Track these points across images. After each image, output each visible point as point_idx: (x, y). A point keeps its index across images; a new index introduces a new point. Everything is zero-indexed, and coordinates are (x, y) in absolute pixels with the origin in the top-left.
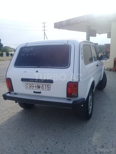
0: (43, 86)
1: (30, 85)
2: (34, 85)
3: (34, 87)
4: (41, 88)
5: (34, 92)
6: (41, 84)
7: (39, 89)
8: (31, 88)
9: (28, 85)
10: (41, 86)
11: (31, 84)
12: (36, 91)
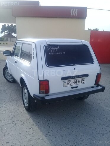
0: (79, 81)
1: (68, 83)
2: (72, 82)
3: (72, 84)
4: (77, 83)
5: (72, 88)
6: (77, 80)
7: (76, 84)
8: (69, 85)
9: (65, 82)
10: (77, 81)
11: (69, 81)
12: (73, 86)
